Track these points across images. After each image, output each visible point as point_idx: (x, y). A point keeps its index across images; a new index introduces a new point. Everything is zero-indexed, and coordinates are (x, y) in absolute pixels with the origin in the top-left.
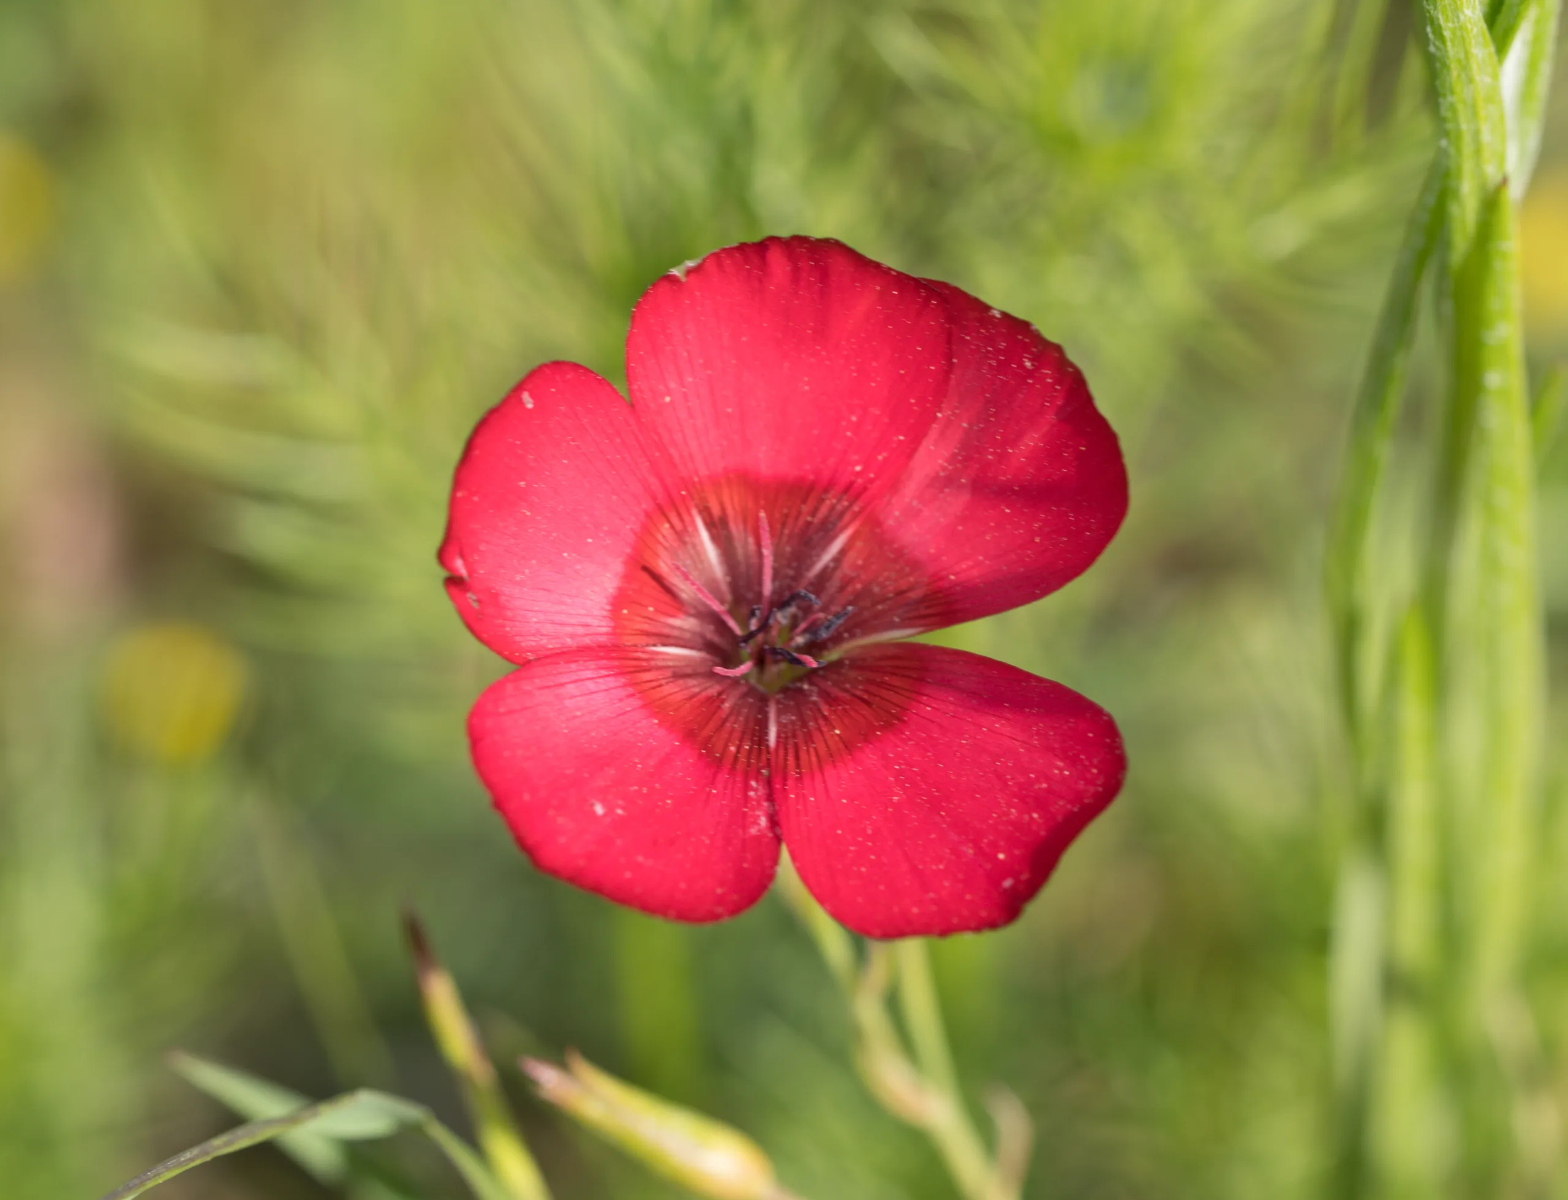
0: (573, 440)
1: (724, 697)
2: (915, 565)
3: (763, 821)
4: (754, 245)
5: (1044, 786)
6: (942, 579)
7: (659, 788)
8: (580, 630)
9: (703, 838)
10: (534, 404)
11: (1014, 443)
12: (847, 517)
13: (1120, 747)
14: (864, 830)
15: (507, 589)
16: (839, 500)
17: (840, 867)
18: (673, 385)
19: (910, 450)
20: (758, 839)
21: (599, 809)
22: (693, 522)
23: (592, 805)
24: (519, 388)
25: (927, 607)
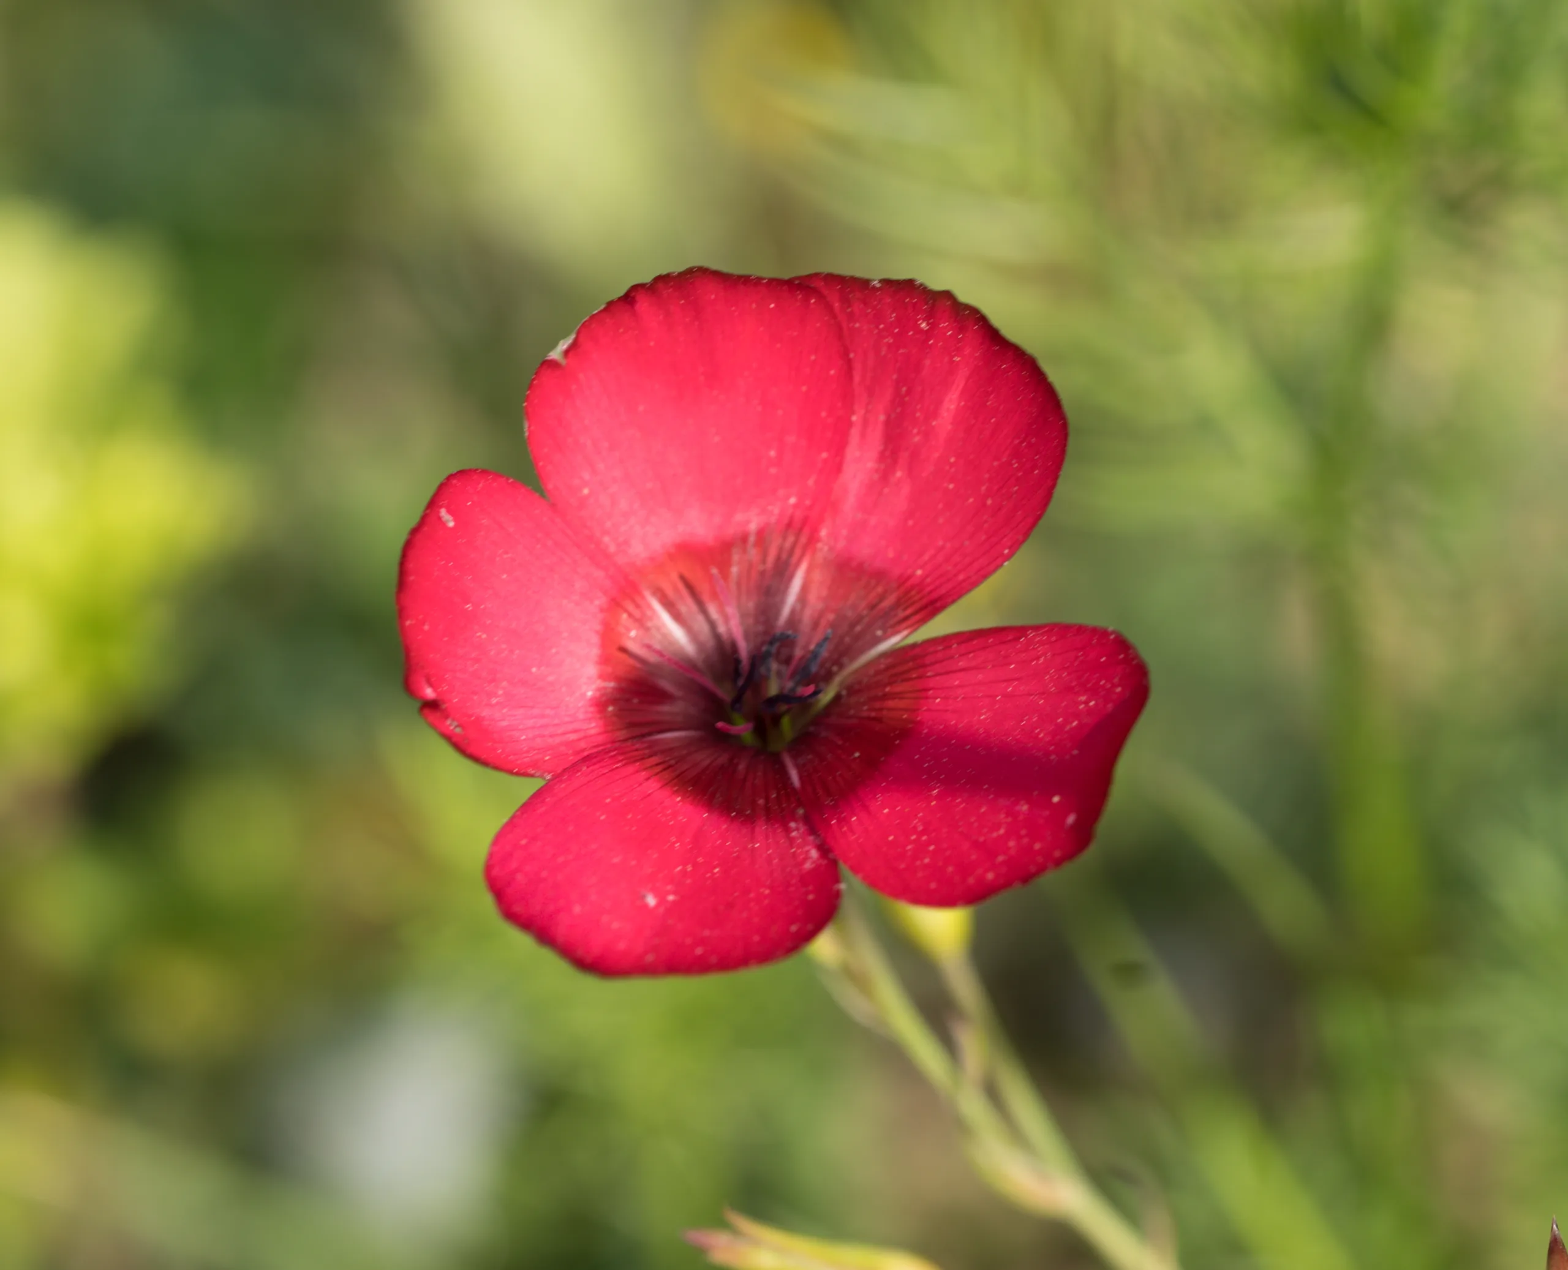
0: (506, 553)
1: (735, 761)
2: (879, 575)
3: (814, 853)
4: (620, 299)
5: (1075, 724)
6: (909, 577)
7: (702, 860)
8: (573, 737)
9: (762, 890)
10: (455, 520)
11: (935, 414)
12: (798, 552)
13: (1136, 656)
14: (915, 827)
15: (485, 713)
16: (785, 538)
17: (903, 866)
18: (586, 476)
19: (836, 467)
20: (816, 870)
21: (651, 901)
22: (650, 607)
23: (643, 897)
24: (433, 504)
25: (905, 609)
